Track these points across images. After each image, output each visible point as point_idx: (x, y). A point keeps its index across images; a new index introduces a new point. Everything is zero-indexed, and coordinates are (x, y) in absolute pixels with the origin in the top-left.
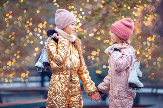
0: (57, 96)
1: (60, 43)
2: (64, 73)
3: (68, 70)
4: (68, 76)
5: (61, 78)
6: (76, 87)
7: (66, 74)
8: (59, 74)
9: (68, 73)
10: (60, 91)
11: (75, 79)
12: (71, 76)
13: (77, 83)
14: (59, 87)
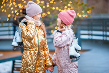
0: (29, 67)
1: (29, 24)
2: (34, 49)
3: (37, 47)
4: (36, 52)
5: (31, 53)
6: (42, 60)
7: (36, 50)
8: (30, 50)
9: (37, 49)
10: (31, 64)
11: (41, 54)
12: (39, 52)
13: (43, 56)
14: (30, 61)
